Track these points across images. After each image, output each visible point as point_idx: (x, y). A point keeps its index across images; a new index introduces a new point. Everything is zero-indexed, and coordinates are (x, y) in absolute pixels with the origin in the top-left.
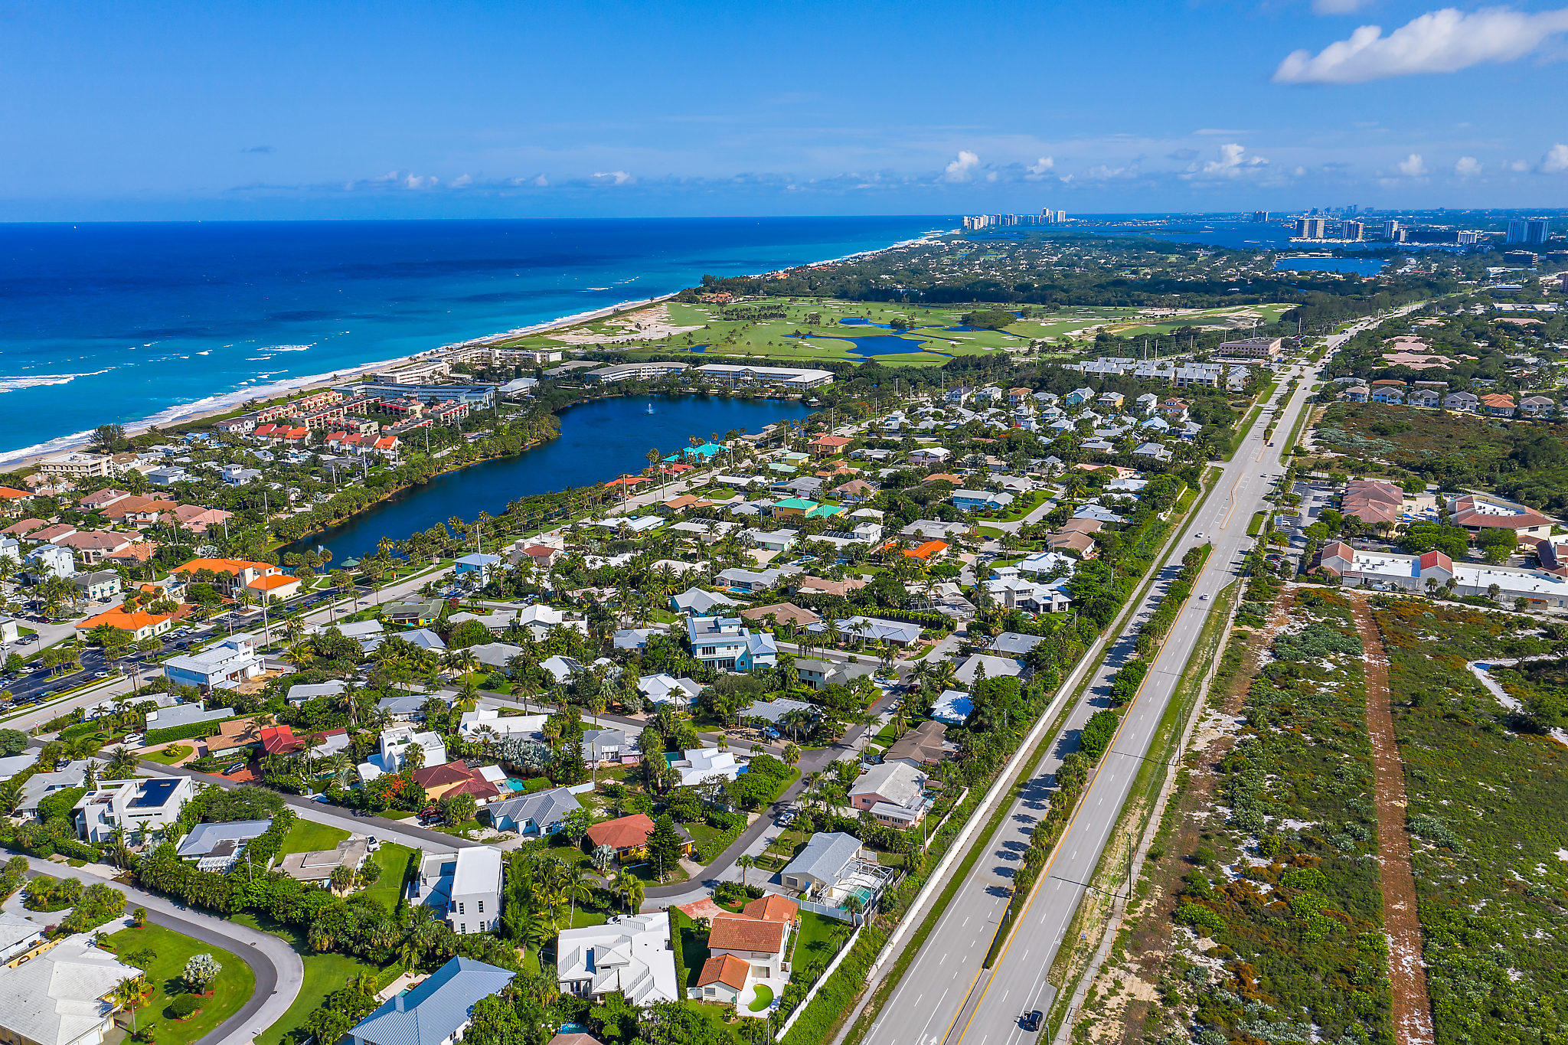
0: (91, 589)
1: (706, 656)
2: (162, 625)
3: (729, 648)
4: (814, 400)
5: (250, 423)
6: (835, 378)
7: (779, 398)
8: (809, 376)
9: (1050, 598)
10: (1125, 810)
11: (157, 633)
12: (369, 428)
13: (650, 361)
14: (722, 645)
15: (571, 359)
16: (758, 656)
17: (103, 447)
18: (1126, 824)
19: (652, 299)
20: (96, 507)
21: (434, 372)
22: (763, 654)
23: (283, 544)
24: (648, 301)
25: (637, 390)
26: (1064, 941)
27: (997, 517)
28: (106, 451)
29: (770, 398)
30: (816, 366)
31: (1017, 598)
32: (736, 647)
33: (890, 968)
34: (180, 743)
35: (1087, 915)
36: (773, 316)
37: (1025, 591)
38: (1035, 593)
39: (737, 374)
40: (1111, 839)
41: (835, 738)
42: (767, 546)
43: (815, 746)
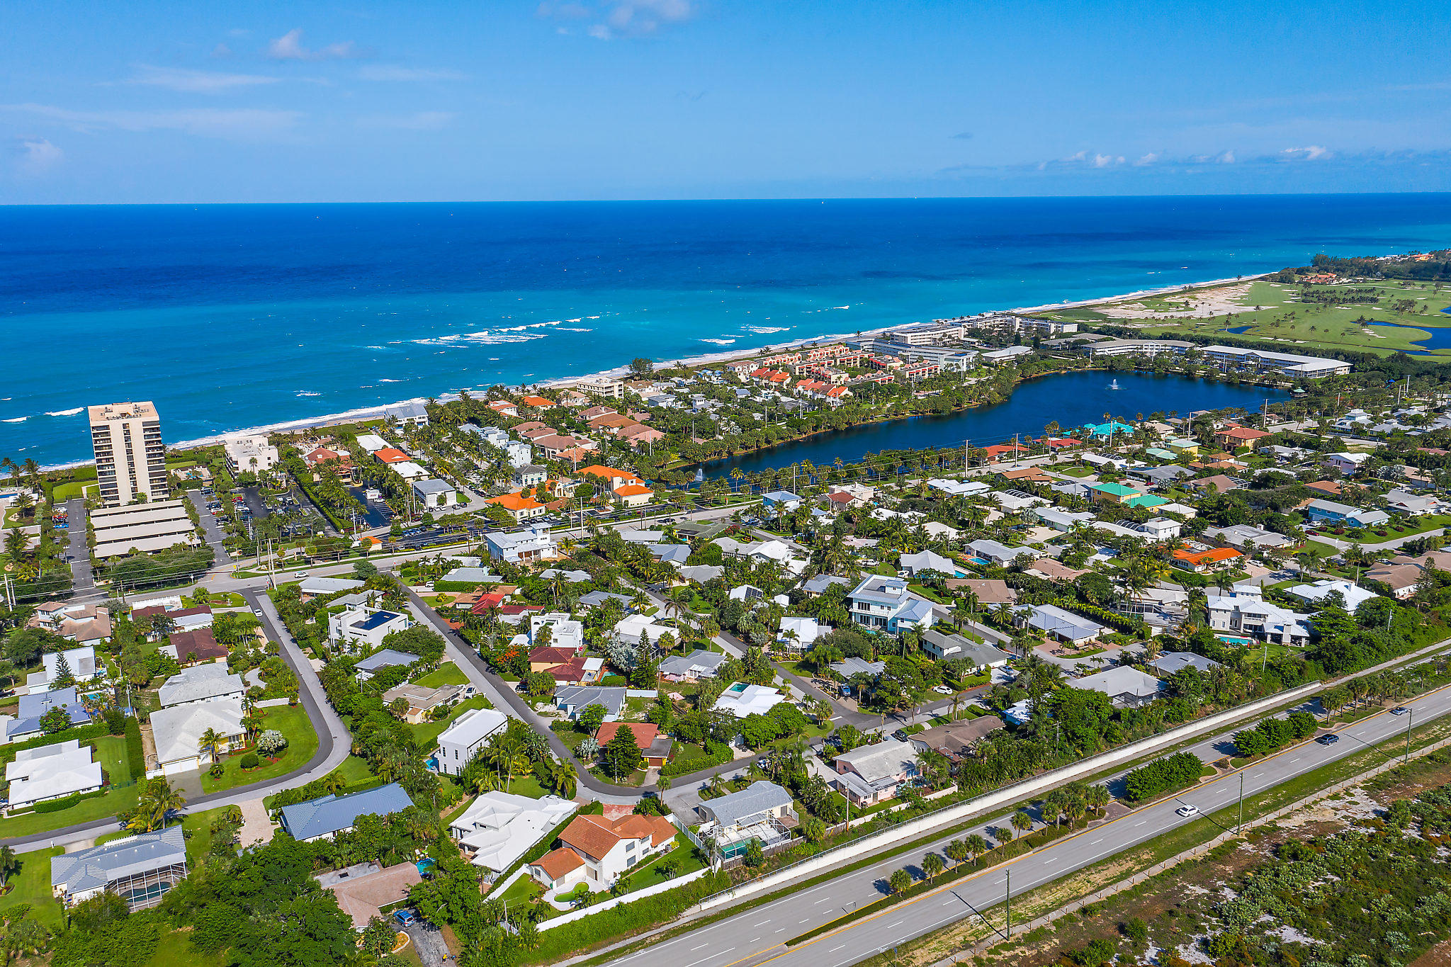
0: (524, 477)
1: (860, 611)
2: (537, 510)
3: (882, 607)
4: (1300, 390)
5: (754, 366)
6: (1352, 369)
7: (1267, 386)
8: (1313, 365)
9: (1281, 628)
10: (1114, 858)
11: (532, 515)
12: (839, 378)
13: (1161, 338)
14: (876, 603)
15: (1086, 331)
16: (902, 620)
17: (637, 375)
18: (1099, 872)
19: (1239, 277)
20: (588, 419)
21: (945, 335)
22: (907, 620)
23: (687, 464)
24: (1234, 280)
25: (1122, 366)
26: (889, 951)
27: (1348, 536)
28: (637, 378)
29: (1256, 385)
30: (1336, 355)
31: (1245, 621)
32: (889, 608)
33: (710, 913)
34: (447, 594)
35: (943, 938)
36: (1361, 300)
37: (1260, 616)
38: (1269, 619)
39: (1241, 357)
40: (1058, 881)
41: (897, 709)
42: (1055, 525)
43: (874, 711)
